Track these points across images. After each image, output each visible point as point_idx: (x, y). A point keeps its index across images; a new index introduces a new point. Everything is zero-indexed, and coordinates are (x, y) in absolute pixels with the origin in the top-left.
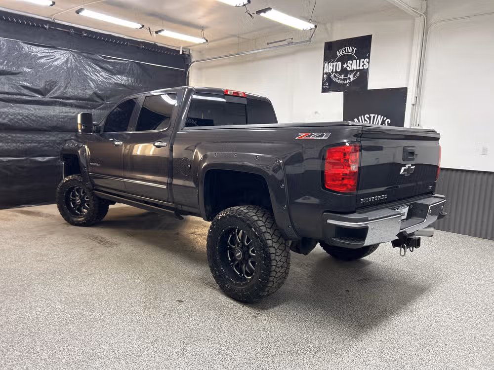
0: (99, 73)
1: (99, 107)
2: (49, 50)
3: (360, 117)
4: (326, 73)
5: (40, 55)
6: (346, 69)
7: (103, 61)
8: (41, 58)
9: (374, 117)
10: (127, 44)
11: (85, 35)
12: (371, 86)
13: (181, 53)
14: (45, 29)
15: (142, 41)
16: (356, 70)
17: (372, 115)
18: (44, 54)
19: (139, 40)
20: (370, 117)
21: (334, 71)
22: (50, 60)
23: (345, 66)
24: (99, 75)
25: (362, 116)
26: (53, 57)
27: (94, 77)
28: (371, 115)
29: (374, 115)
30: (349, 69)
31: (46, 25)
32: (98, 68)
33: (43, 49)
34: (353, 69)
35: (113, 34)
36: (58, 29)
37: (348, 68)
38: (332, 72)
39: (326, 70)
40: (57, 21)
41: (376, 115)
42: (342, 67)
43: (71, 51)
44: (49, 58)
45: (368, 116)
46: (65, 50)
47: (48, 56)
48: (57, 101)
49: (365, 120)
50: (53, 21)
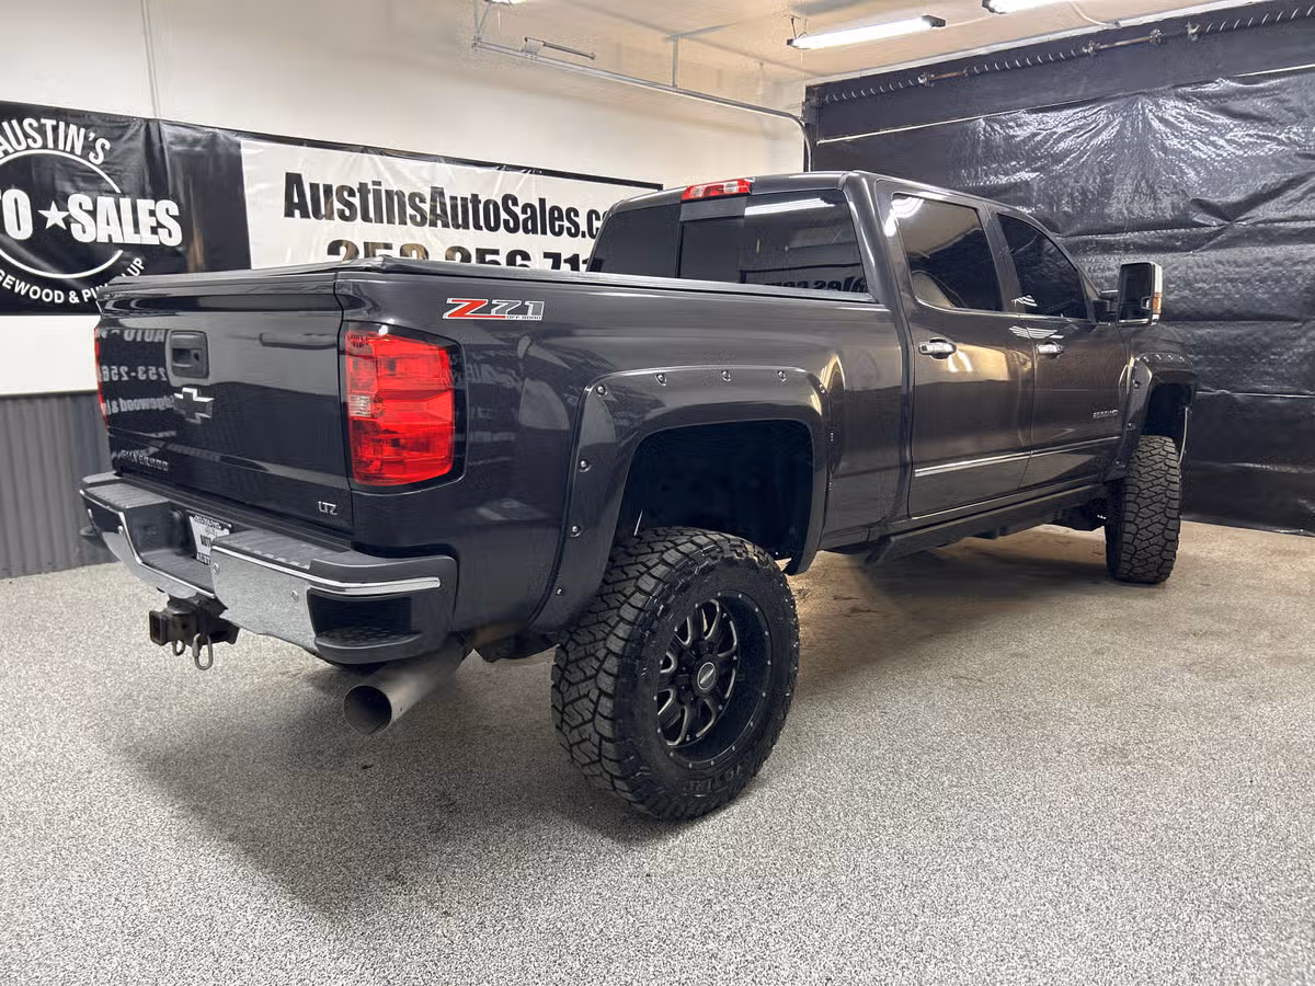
0: (1222, 136)
1: (1212, 243)
2: (1084, 111)
5: (1061, 130)
7: (1243, 92)
8: (1064, 136)
11: (1194, 31)
18: (1072, 124)
22: (1084, 137)
24: (1221, 142)
26: (1093, 126)
27: (1204, 152)
31: (1087, 48)
32: (1222, 120)
33: (1071, 112)
36: (1118, 44)
40: (1123, 24)
43: (1144, 94)
44: (1082, 133)
47: (1081, 127)
48: (1086, 242)
50: (1115, 27)
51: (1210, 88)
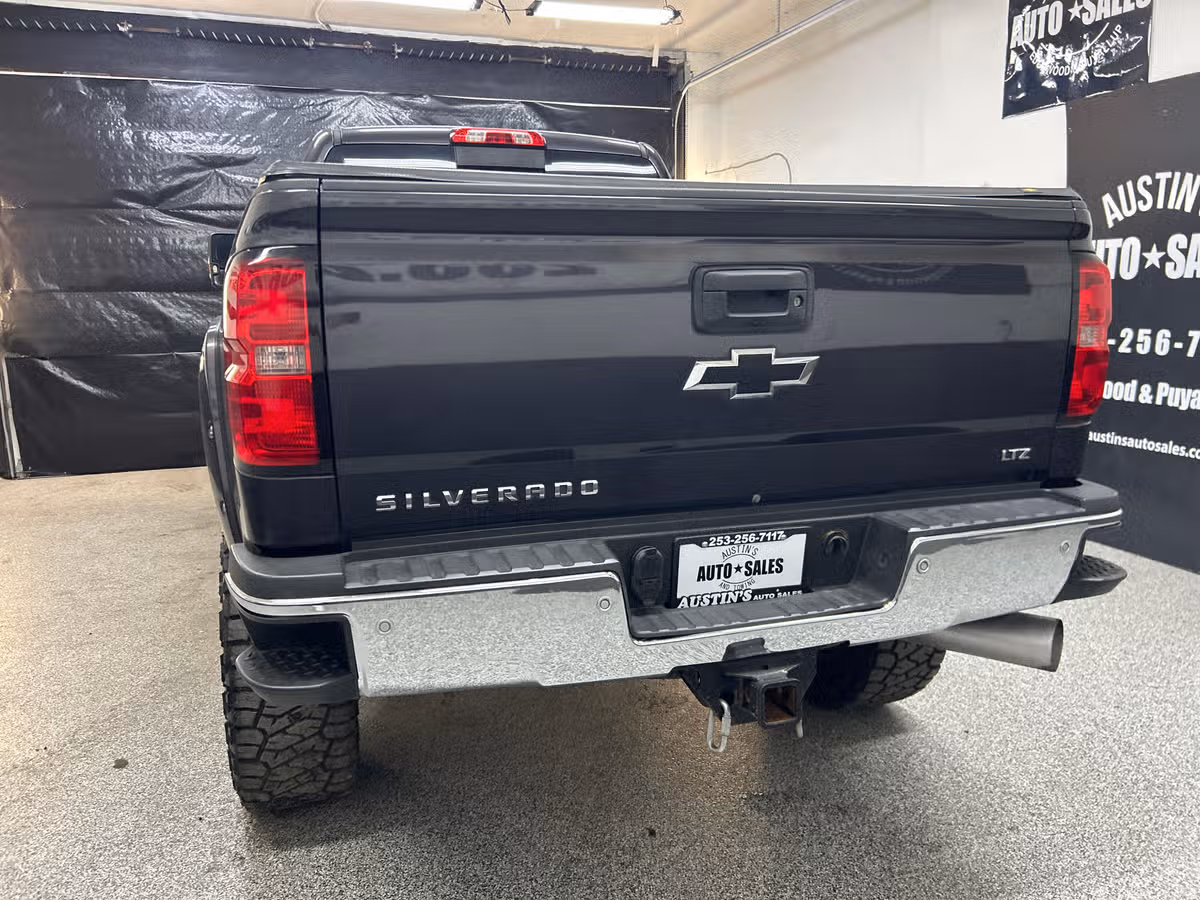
2: (315, 99)
3: (1121, 189)
4: (1018, 49)
6: (1078, 20)
7: (445, 110)
9: (1169, 182)
10: (506, 57)
11: (400, 51)
12: (1162, 67)
13: (655, 63)
14: (307, 47)
15: (547, 45)
16: (1112, 18)
17: (1163, 176)
19: (541, 46)
20: (1156, 183)
21: (1041, 35)
23: (1075, 11)
25: (1130, 184)
26: (326, 113)
28: (1158, 176)
29: (1169, 175)
30: (1087, 21)
31: (308, 41)
34: (1099, 19)
35: (471, 39)
36: (336, 45)
37: (1085, 15)
38: (1036, 42)
39: (1018, 40)
40: (334, 28)
41: (1178, 175)
42: (1066, 15)
43: (367, 95)
45: (1149, 182)
46: (353, 94)
49: (1139, 197)
50: (326, 29)
51: (419, 101)
